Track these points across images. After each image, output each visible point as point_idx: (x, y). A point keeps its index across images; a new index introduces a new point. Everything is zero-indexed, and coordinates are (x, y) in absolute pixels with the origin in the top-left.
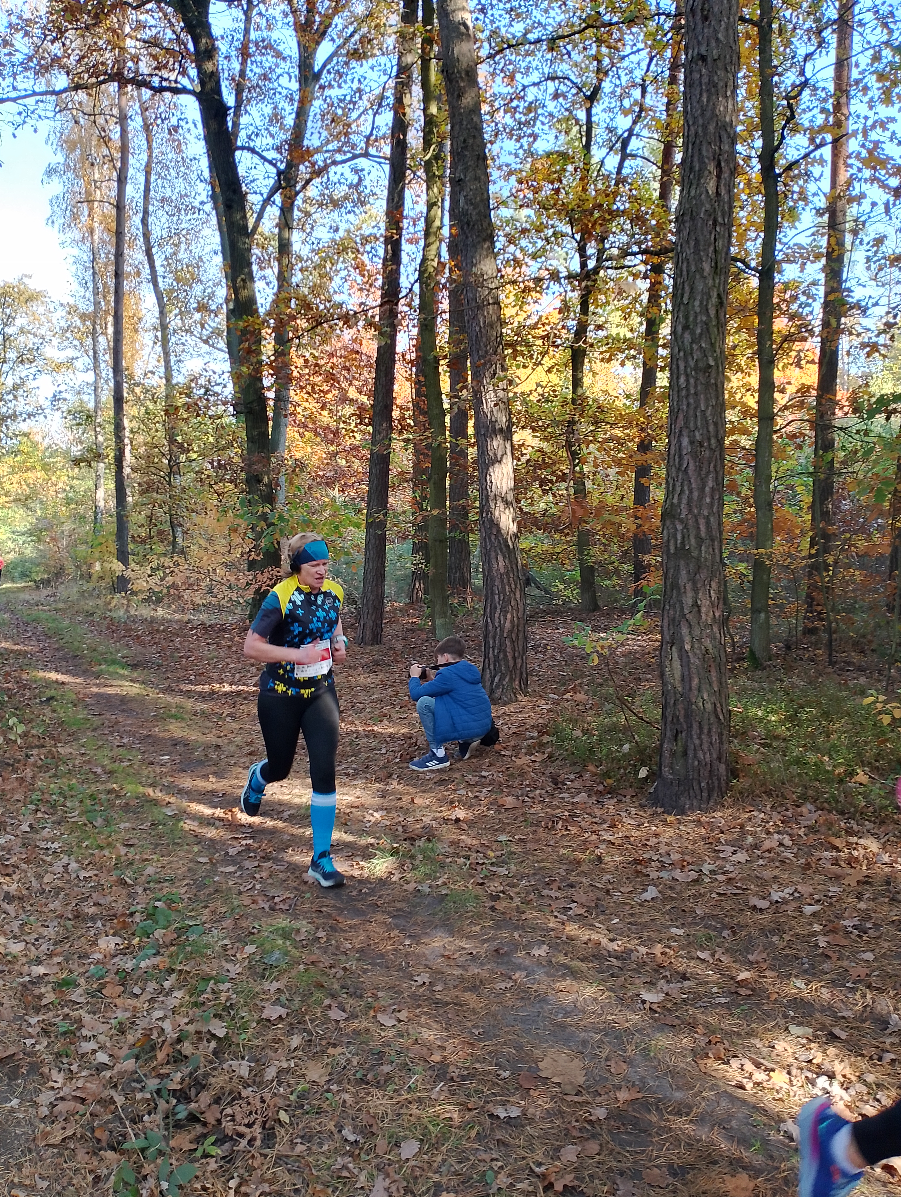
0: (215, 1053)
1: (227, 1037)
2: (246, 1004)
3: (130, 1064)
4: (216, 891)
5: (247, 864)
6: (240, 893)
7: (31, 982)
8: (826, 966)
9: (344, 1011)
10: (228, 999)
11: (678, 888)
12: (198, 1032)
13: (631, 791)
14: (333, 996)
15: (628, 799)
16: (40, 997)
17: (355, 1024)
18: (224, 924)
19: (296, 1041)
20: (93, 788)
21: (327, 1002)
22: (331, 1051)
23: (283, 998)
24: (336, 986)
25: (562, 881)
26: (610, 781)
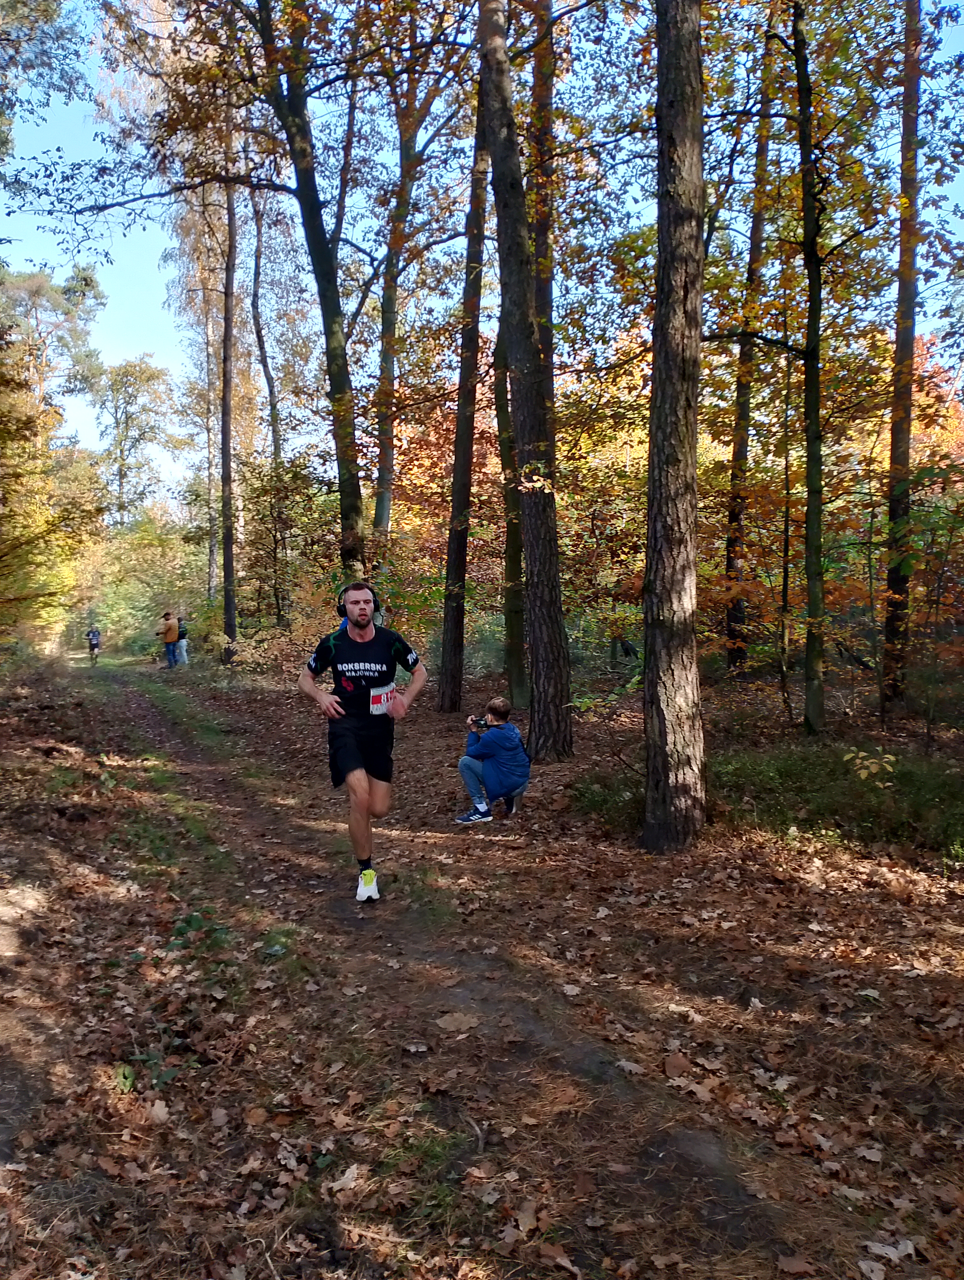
0: (215, 1010)
1: (223, 999)
2: (245, 980)
3: (147, 1014)
4: (244, 906)
5: (276, 888)
6: (263, 907)
7: (87, 964)
8: (720, 966)
9: (318, 985)
10: (233, 975)
11: (628, 909)
12: (204, 996)
13: (623, 836)
14: (313, 975)
15: (619, 842)
16: (91, 972)
17: (323, 993)
18: (244, 928)
19: (276, 1003)
20: (164, 831)
21: (306, 979)
22: (300, 1010)
23: (274, 976)
24: (318, 969)
25: (533, 904)
26: (607, 827)
